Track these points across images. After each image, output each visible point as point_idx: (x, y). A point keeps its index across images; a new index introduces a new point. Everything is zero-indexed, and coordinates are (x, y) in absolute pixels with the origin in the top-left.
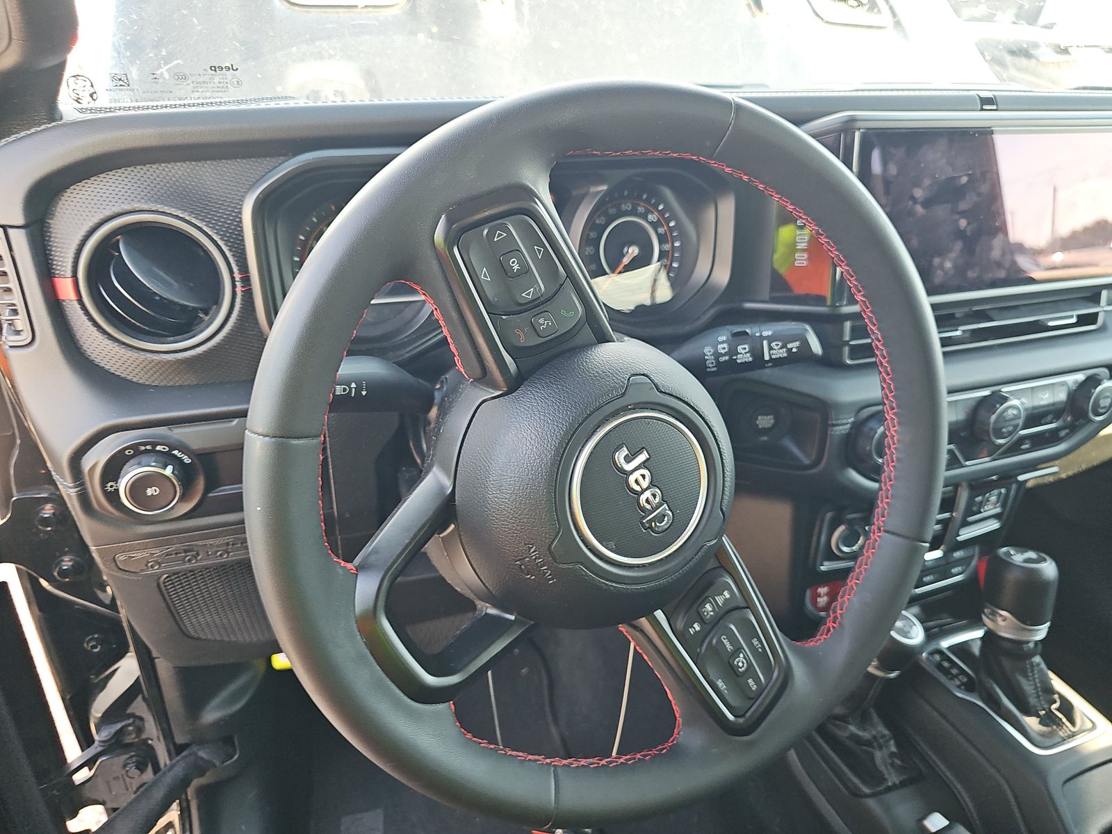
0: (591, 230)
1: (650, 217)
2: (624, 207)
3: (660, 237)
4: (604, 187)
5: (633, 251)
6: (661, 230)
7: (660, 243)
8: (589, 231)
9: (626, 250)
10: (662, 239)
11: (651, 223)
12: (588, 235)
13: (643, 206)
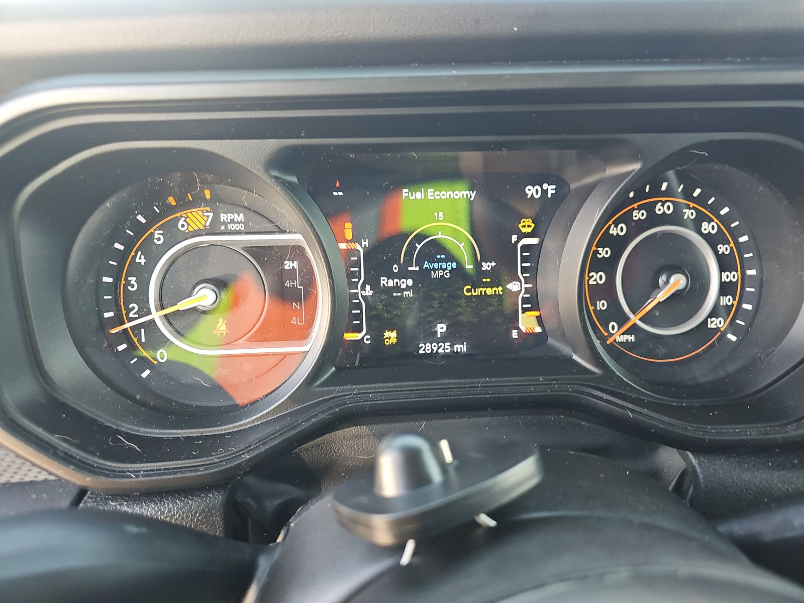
0: (601, 244)
1: (706, 227)
2: (659, 209)
3: (720, 258)
4: (636, 166)
5: (677, 282)
6: (722, 249)
7: (722, 269)
8: (597, 246)
9: (662, 279)
10: (725, 264)
11: (708, 237)
12: (597, 252)
13: (693, 208)
